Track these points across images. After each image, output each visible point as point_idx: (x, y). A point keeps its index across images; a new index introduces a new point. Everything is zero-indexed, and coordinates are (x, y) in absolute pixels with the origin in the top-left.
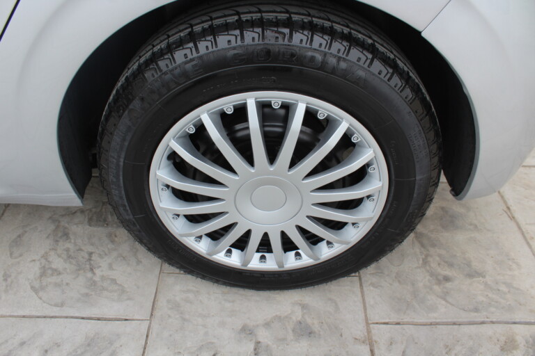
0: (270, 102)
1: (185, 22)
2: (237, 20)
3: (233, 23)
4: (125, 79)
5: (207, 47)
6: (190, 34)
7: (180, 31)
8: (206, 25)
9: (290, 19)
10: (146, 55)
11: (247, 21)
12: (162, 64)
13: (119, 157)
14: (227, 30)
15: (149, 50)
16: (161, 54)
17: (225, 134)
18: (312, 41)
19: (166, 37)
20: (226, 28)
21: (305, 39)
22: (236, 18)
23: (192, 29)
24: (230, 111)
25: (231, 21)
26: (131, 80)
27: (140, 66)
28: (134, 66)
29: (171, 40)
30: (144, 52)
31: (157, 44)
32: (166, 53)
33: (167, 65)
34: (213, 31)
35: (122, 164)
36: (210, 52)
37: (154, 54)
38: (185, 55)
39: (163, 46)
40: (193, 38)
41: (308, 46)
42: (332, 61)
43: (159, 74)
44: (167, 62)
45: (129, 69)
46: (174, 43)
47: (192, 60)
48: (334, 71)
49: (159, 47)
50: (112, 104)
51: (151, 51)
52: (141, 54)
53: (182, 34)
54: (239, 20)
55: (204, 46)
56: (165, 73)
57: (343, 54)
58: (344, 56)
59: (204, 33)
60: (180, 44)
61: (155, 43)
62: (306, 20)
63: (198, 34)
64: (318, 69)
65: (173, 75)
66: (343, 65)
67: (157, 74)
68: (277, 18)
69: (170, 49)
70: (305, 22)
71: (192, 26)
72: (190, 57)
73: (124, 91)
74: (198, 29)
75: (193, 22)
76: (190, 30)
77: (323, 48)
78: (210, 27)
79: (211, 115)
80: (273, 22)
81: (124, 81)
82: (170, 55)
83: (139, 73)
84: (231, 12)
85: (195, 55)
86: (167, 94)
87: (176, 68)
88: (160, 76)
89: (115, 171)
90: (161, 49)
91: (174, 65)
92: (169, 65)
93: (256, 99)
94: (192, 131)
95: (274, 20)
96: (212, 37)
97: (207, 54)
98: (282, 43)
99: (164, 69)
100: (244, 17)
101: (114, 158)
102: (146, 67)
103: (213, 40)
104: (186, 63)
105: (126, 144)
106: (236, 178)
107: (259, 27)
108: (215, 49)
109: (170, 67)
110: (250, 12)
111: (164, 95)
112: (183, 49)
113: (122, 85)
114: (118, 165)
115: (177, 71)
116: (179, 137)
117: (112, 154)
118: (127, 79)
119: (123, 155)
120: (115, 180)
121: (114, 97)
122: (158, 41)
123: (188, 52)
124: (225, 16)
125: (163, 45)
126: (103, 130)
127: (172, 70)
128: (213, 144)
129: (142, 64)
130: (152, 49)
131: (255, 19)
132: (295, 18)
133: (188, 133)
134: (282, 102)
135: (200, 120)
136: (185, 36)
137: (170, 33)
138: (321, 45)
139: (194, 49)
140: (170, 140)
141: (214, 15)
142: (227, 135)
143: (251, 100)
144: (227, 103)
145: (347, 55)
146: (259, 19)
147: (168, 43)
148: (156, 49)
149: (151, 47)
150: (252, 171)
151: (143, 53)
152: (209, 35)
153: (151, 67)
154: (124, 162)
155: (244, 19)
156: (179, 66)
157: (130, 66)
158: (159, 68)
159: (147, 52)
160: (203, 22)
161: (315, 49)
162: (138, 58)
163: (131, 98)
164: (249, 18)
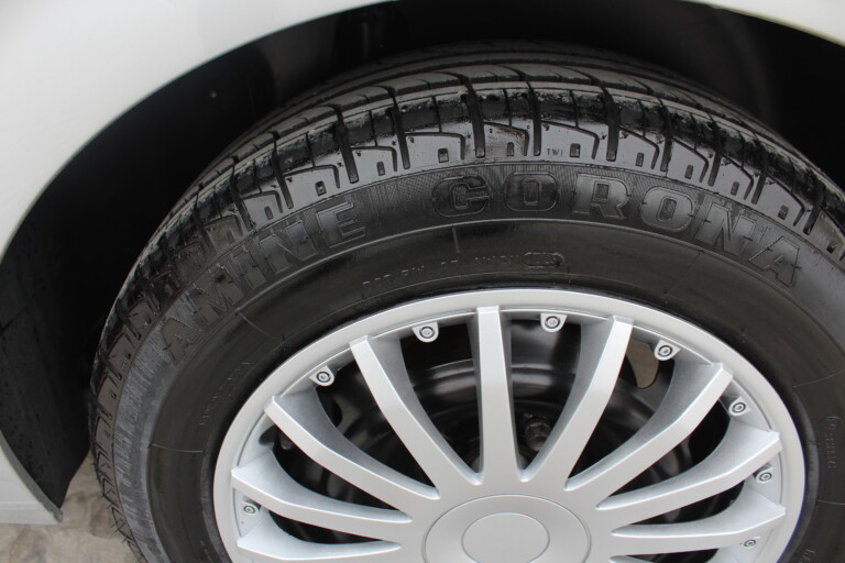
0: (538, 315)
1: (320, 101)
2: (463, 97)
3: (454, 104)
4: (159, 243)
5: (380, 166)
6: (333, 129)
7: (308, 123)
8: (379, 108)
9: (606, 97)
10: (215, 181)
11: (492, 98)
12: (254, 206)
13: (139, 433)
14: (438, 122)
15: (224, 171)
16: (255, 180)
17: (409, 385)
18: (667, 158)
19: (270, 136)
20: (435, 116)
21: (649, 151)
22: (461, 90)
23: (341, 118)
24: (428, 336)
25: (447, 97)
26: (173, 245)
27: (196, 210)
28: (183, 211)
29: (284, 144)
30: (214, 173)
31: (246, 156)
32: (268, 179)
33: (267, 210)
34: (399, 124)
35: (144, 450)
36: (388, 181)
37: (234, 179)
38: (320, 184)
39: (259, 161)
40: (343, 140)
41: (657, 171)
42: (717, 215)
43: (246, 233)
44: (270, 201)
45: (172, 216)
46: (289, 153)
47: (337, 200)
48: (720, 241)
49: (248, 162)
50: (125, 303)
51: (230, 172)
52: (204, 181)
53: (312, 130)
54: (471, 97)
55: (372, 163)
56: (263, 233)
57: (745, 197)
58: (748, 202)
59: (373, 128)
60: (307, 155)
61: (240, 154)
62: (648, 105)
63: (357, 129)
64: (679, 235)
65: (283, 237)
66: (744, 226)
67: (241, 234)
68: (571, 94)
69: (279, 169)
70: (647, 109)
71: (338, 111)
72: (331, 190)
73: (153, 273)
74: (356, 116)
75: (342, 101)
76: (334, 119)
77: (694, 181)
78: (388, 112)
79: (379, 344)
80: (565, 105)
81: (156, 247)
82: (276, 183)
83: (194, 229)
84: (445, 78)
85: (346, 185)
86: (264, 286)
87: (292, 220)
88: (248, 240)
89: (128, 466)
90: (255, 169)
91: (287, 211)
92: (275, 210)
93: (502, 307)
94: (328, 380)
95: (566, 100)
96: (395, 138)
97: (379, 185)
98: (591, 161)
99: (260, 220)
100: (484, 91)
101: (126, 435)
102: (213, 214)
103: (397, 148)
104: (320, 206)
105: (157, 404)
106: (433, 496)
107: (525, 117)
108: (401, 171)
109: (277, 216)
110: (495, 79)
111: (258, 290)
112: (314, 168)
113: (149, 257)
114: (135, 452)
115: (295, 229)
116: (292, 394)
117: (122, 426)
118: (163, 242)
119: (148, 430)
120: (127, 483)
121: (129, 286)
122: (249, 148)
123: (326, 176)
124: (429, 86)
125: (261, 158)
126: (102, 365)
127: (282, 224)
128: (377, 408)
129: (204, 205)
130: (233, 166)
131: (515, 96)
132: (620, 96)
133: (315, 384)
134: (569, 317)
135: (350, 353)
136: (321, 134)
137: (280, 129)
138: (690, 170)
139: (343, 171)
140: (268, 401)
141: (398, 85)
142: (416, 389)
143: (488, 310)
144: (424, 316)
145: (755, 201)
146: (523, 95)
147: (275, 150)
148: (240, 168)
149: (231, 161)
150: (476, 481)
151: (208, 178)
152: (386, 135)
153: (226, 213)
154: (150, 446)
155: (484, 95)
156: (301, 213)
157: (174, 210)
158: (247, 218)
159: (220, 174)
160: (368, 101)
161: (676, 181)
162: (196, 189)
163: (171, 293)
164: (496, 93)
